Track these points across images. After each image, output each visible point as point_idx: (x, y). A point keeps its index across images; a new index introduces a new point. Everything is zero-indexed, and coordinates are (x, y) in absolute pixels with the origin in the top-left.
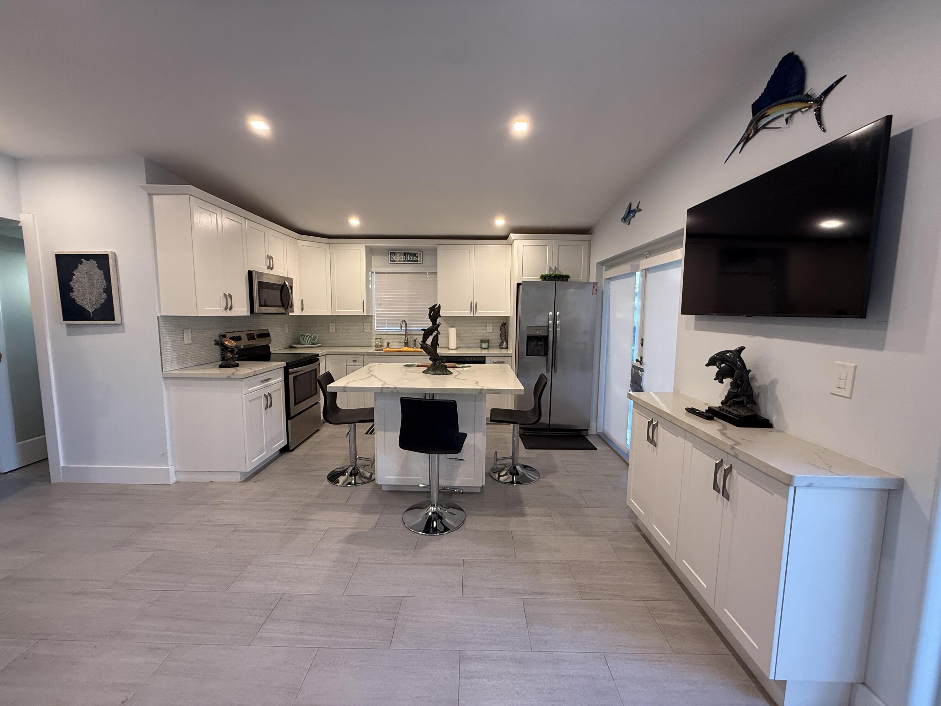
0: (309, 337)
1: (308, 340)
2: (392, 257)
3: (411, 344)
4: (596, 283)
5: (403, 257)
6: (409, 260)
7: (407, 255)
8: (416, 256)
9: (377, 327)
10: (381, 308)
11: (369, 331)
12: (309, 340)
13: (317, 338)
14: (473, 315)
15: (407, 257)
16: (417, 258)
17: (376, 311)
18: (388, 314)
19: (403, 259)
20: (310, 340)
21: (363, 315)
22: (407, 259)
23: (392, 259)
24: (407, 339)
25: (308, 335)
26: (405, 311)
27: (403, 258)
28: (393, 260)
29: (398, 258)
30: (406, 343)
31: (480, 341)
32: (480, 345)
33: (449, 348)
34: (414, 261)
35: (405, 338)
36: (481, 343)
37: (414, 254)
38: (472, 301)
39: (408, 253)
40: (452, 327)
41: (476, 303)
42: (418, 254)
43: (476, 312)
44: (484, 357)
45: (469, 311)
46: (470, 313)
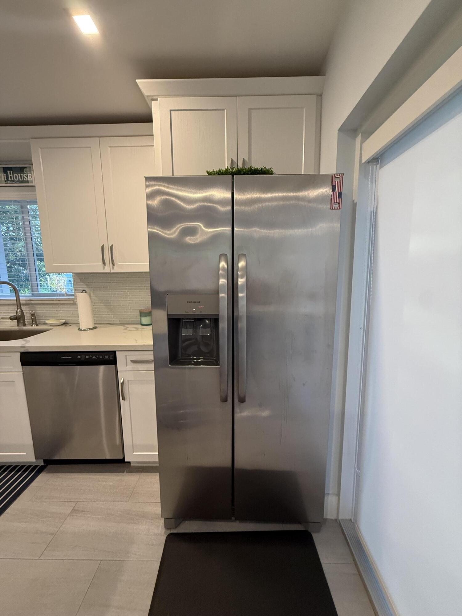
3: (27, 320)
4: (341, 177)
5: (3, 174)
6: (13, 181)
7: (9, 171)
8: (24, 173)
14: (109, 271)
15: (9, 175)
16: (27, 176)
19: (3, 180)
22: (10, 179)
24: (22, 311)
27: (3, 177)
30: (19, 319)
31: (139, 313)
32: (140, 319)
33: (80, 328)
34: (22, 182)
35: (17, 311)
36: (140, 316)
37: (21, 170)
38: (103, 245)
39: (10, 168)
40: (82, 292)
41: (112, 247)
42: (28, 169)
43: (112, 263)
44: (114, 353)
45: (101, 264)
46: (102, 267)
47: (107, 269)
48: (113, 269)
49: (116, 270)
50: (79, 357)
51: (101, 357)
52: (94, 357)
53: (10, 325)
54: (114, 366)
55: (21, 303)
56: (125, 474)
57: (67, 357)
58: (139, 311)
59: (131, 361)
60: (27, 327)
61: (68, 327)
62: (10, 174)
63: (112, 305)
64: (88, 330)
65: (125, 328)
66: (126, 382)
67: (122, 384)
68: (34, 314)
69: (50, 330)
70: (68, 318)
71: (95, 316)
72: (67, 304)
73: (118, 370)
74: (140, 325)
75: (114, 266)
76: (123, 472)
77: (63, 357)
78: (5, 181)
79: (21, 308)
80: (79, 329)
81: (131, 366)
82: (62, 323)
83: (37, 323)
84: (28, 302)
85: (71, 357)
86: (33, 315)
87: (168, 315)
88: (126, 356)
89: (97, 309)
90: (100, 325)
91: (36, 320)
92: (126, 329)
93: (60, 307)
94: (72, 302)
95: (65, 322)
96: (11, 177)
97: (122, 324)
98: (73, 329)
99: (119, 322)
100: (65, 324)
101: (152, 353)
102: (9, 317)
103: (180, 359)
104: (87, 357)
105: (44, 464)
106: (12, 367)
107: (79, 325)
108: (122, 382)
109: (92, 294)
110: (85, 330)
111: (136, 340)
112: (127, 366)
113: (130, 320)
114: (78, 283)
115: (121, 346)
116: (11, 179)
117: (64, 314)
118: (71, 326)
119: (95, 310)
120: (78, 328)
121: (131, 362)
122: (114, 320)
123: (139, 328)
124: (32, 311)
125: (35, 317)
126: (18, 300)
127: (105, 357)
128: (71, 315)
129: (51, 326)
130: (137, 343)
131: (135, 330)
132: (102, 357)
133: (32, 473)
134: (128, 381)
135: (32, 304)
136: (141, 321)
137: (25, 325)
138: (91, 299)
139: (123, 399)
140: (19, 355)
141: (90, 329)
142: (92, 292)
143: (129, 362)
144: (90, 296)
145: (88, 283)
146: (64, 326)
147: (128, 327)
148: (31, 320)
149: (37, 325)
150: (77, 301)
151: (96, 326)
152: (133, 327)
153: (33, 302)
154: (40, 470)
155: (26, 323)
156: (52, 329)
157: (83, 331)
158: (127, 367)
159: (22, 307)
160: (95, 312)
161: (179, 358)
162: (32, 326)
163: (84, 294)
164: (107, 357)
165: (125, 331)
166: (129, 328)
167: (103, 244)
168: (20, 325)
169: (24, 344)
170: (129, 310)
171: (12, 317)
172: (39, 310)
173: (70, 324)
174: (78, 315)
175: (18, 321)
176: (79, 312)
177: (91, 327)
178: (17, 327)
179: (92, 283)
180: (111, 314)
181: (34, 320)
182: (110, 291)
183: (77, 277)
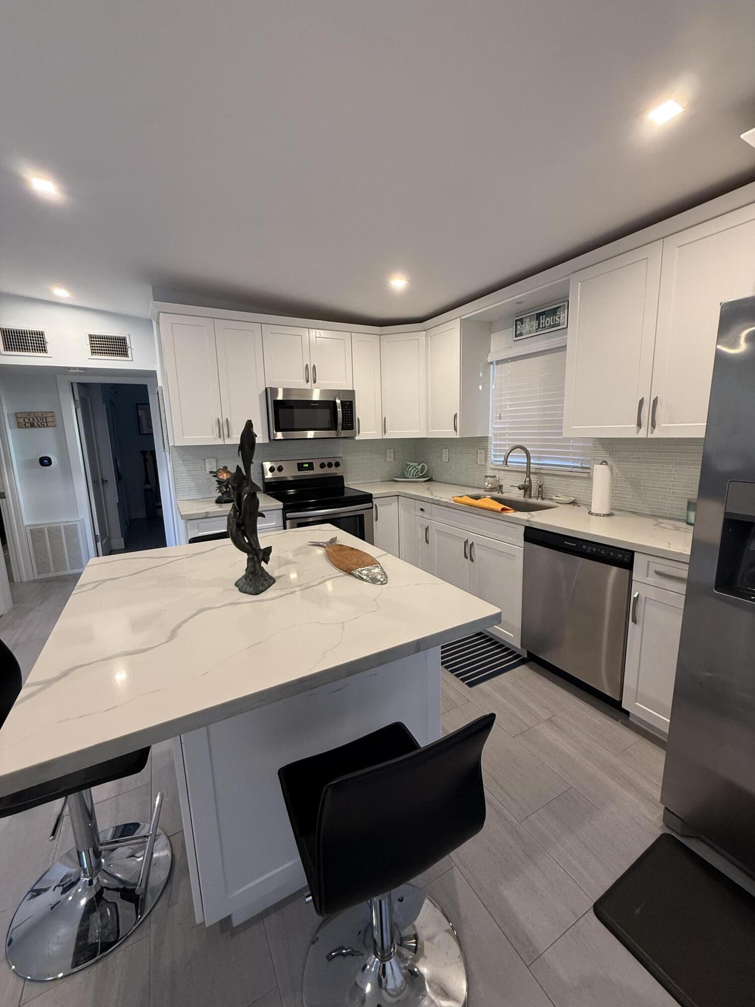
0: (413, 468)
1: (410, 472)
2: (518, 327)
3: (534, 492)
5: (535, 322)
6: (544, 327)
7: (542, 317)
8: (556, 315)
9: (495, 456)
10: (501, 423)
11: (483, 463)
12: (412, 471)
13: (426, 469)
14: (645, 436)
15: (541, 322)
16: (559, 318)
17: (494, 429)
18: (510, 434)
19: (534, 328)
20: (414, 472)
21: (454, 436)
23: (518, 333)
24: (530, 480)
25: (412, 466)
26: (533, 428)
27: (534, 325)
28: (520, 333)
29: (528, 326)
30: (526, 489)
31: (687, 504)
32: (686, 514)
33: (591, 511)
34: (553, 326)
35: (526, 480)
36: (688, 508)
37: (554, 312)
38: (643, 398)
39: (543, 313)
40: (601, 464)
41: (655, 401)
42: (561, 308)
43: (652, 425)
44: (631, 553)
45: (634, 426)
46: (636, 430)
47: (642, 434)
48: (652, 433)
49: (657, 434)
50: (584, 547)
51: (612, 554)
52: (603, 552)
53: (516, 495)
54: (628, 571)
55: (531, 471)
56: (619, 723)
57: (570, 544)
58: (687, 500)
59: (655, 571)
60: (532, 500)
61: (576, 507)
62: (543, 320)
63: (642, 486)
64: (601, 516)
65: (656, 522)
66: (642, 598)
67: (636, 599)
68: (542, 486)
69: (555, 507)
70: (578, 496)
71: (614, 498)
72: (580, 478)
73: (633, 579)
74: (685, 524)
75: (654, 428)
76: (617, 720)
77: (566, 543)
78: (536, 329)
79: (529, 477)
80: (590, 513)
81: (653, 579)
82: (570, 502)
83: (543, 497)
84: (538, 471)
85: (575, 545)
86: (540, 486)
87: (726, 513)
88: (649, 562)
89: (618, 489)
90: (619, 513)
91: (542, 493)
92: (657, 525)
93: (570, 480)
94: (586, 475)
95: (574, 500)
96: (542, 323)
97: (653, 516)
98: (582, 511)
99: (649, 513)
100: (573, 503)
101: (687, 567)
102: (517, 485)
103: (738, 588)
104: (594, 549)
105: (528, 657)
106: (514, 540)
107: (591, 507)
108: (635, 596)
109: (615, 467)
110: (597, 515)
111: (669, 544)
112: (647, 576)
113: (669, 512)
114: (599, 450)
115: (642, 546)
116: (542, 325)
117: (574, 489)
118: (580, 506)
119: (616, 490)
120: (588, 511)
121: (654, 573)
122: (641, 508)
123: (681, 528)
124: (540, 482)
125: (542, 490)
126: (528, 469)
127: (617, 556)
128: (582, 492)
129: (557, 503)
130: (669, 547)
131: (674, 529)
132: (614, 554)
133: (514, 660)
134: (646, 598)
135: (541, 473)
136: (687, 516)
137: (530, 497)
138: (612, 474)
139: (633, 621)
140: (523, 528)
141: (604, 515)
142: (615, 464)
143: (651, 572)
144: (611, 470)
145: (613, 451)
146: (571, 505)
147: (661, 523)
148: (538, 493)
149: (543, 499)
150: (593, 475)
151: (613, 512)
152: (672, 525)
153: (542, 471)
154: (523, 662)
155: (532, 495)
156: (558, 507)
157: (594, 516)
158: (648, 578)
159: (531, 476)
160: (615, 493)
161: (737, 586)
162: (537, 499)
163: (604, 467)
164: (620, 556)
165: (656, 527)
166: (664, 524)
167: (641, 398)
168: (526, 496)
169: (529, 518)
170: (670, 496)
171: (520, 487)
172: (548, 482)
173: (580, 505)
174: (591, 493)
175: (525, 491)
176: (593, 490)
177: (606, 512)
178: (523, 498)
179: (619, 451)
180: (638, 498)
181: (541, 494)
182: (644, 464)
183: (598, 442)
